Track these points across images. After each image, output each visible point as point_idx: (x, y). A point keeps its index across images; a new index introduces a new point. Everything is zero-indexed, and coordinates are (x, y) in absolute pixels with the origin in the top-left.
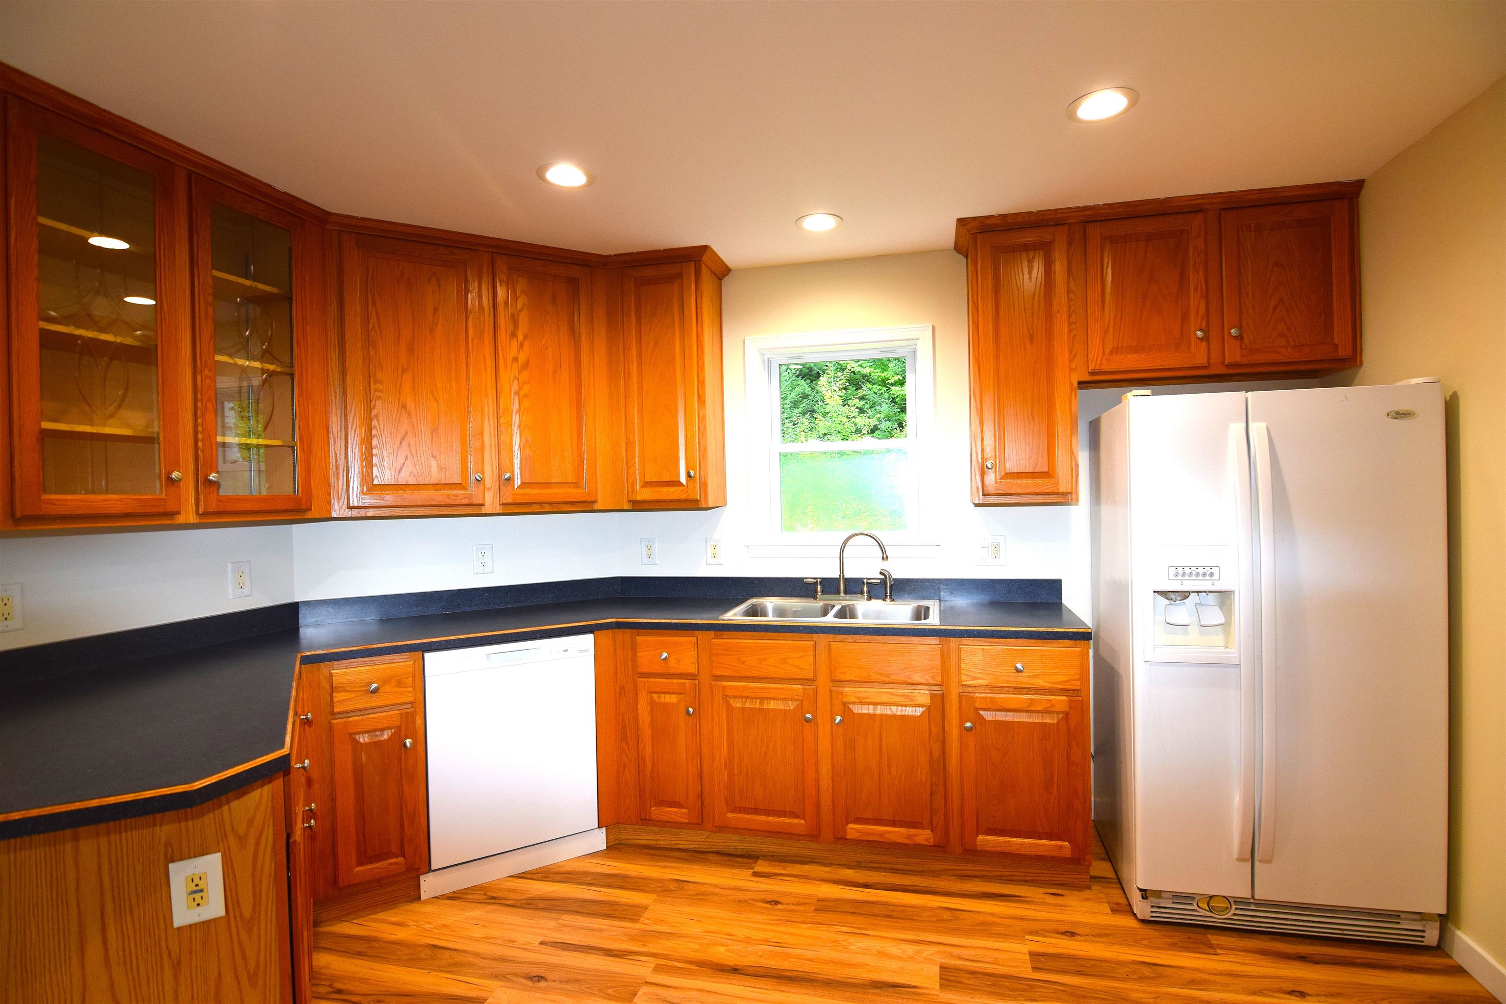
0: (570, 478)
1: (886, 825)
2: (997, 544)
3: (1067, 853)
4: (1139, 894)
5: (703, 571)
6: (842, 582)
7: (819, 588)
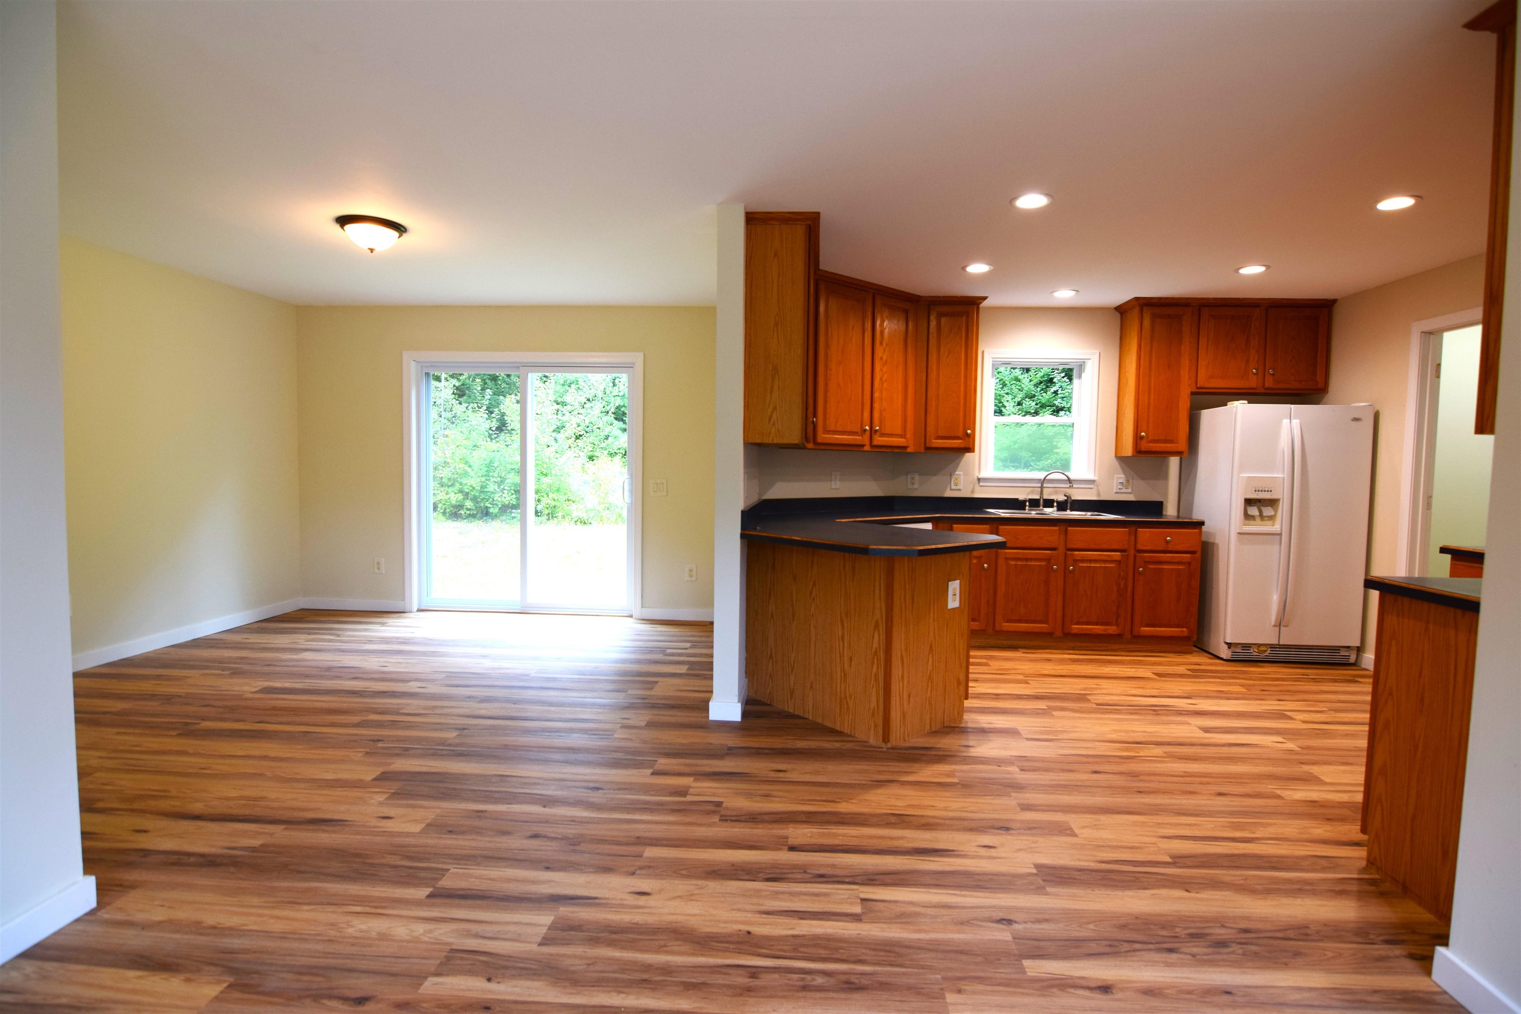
0: (899, 432)
1: (1093, 625)
2: (1128, 481)
3: (1185, 634)
4: (1226, 646)
5: (948, 494)
6: (1042, 501)
7: (1027, 504)
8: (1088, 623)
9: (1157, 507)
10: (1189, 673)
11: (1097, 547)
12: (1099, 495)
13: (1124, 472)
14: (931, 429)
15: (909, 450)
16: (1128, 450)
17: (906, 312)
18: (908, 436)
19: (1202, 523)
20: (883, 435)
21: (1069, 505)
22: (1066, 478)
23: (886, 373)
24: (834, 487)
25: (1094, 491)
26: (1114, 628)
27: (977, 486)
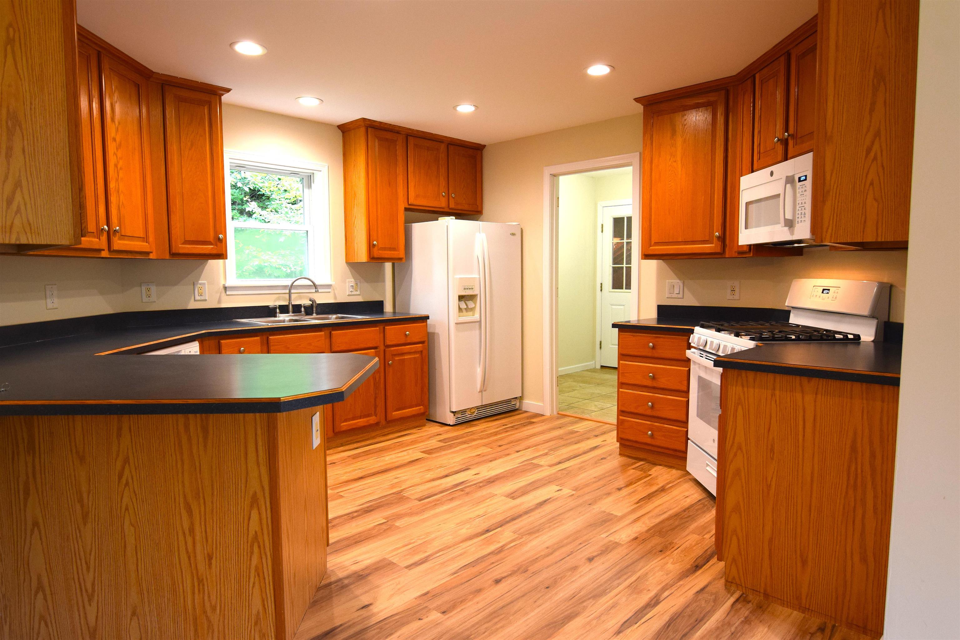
0: (140, 233)
1: (357, 419)
2: (357, 284)
3: (422, 411)
4: (452, 414)
5: (193, 305)
6: (291, 307)
7: (278, 311)
8: (354, 418)
9: (377, 307)
10: (442, 444)
11: (357, 347)
12: (335, 298)
13: (354, 278)
14: (177, 231)
15: (151, 256)
16: (362, 256)
17: (138, 87)
18: (151, 238)
19: (427, 317)
20: (123, 237)
21: (314, 309)
22: (312, 284)
23: (121, 158)
24: (50, 305)
25: (332, 295)
26: (374, 417)
27: (223, 294)
